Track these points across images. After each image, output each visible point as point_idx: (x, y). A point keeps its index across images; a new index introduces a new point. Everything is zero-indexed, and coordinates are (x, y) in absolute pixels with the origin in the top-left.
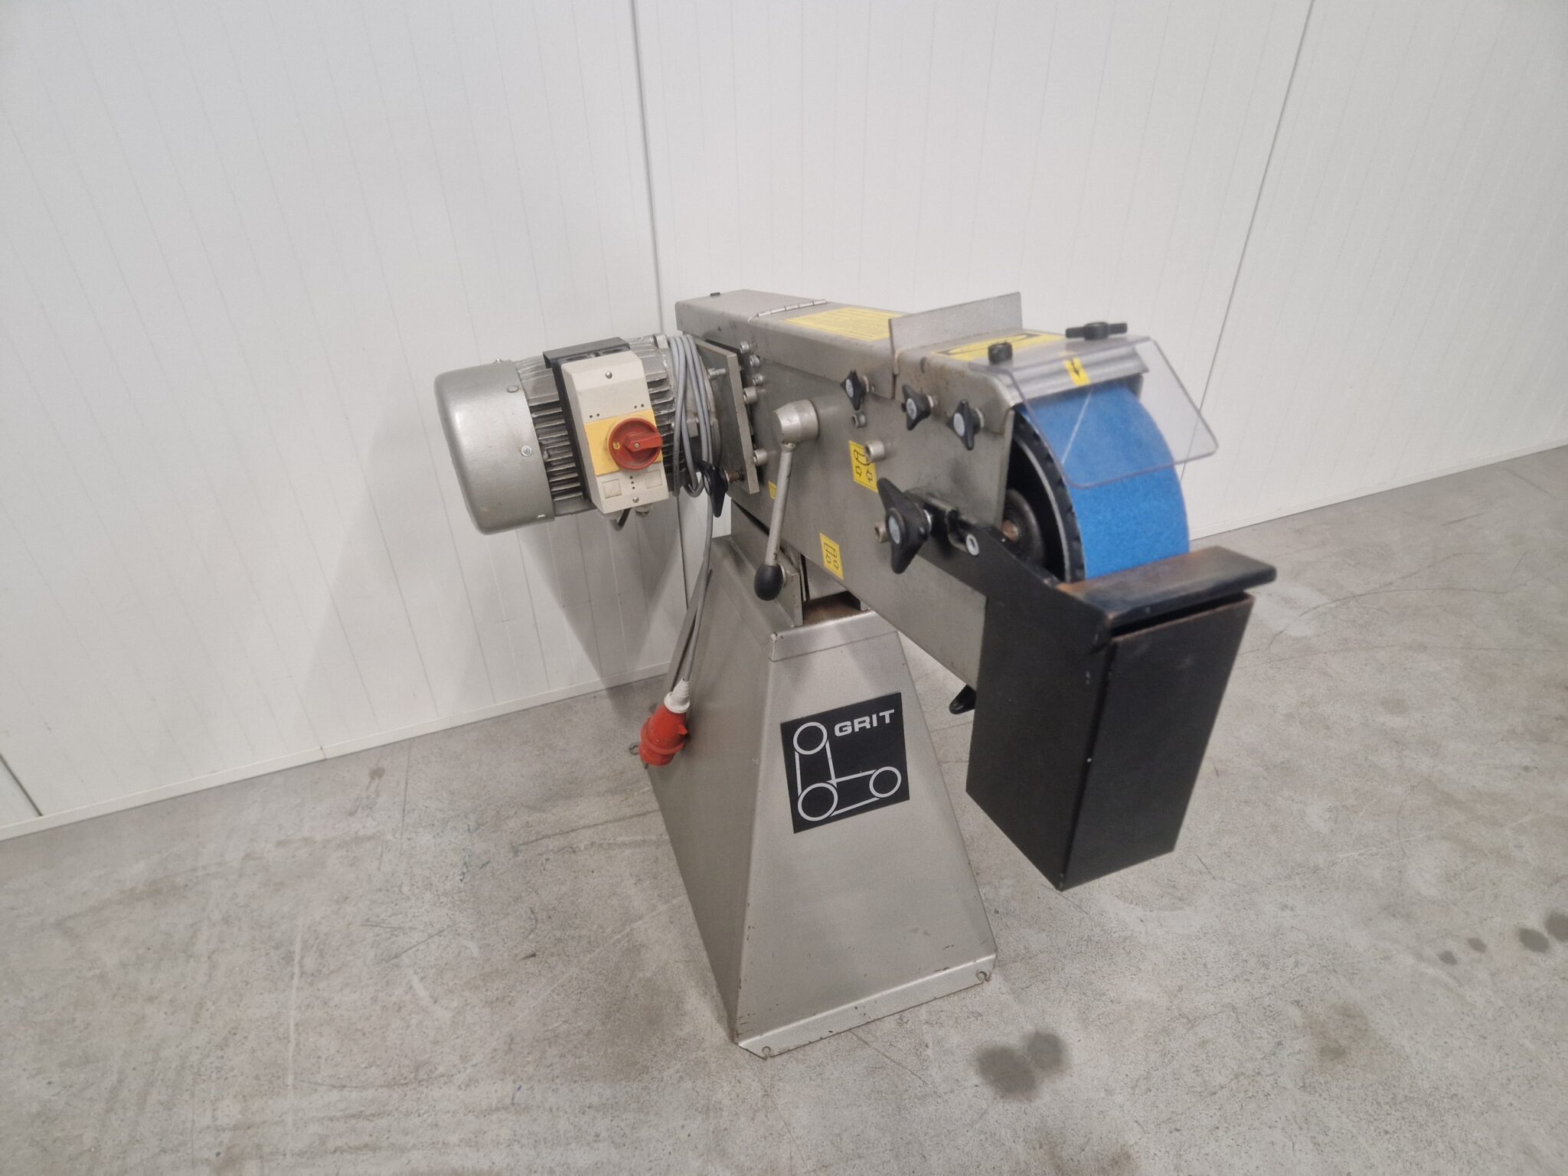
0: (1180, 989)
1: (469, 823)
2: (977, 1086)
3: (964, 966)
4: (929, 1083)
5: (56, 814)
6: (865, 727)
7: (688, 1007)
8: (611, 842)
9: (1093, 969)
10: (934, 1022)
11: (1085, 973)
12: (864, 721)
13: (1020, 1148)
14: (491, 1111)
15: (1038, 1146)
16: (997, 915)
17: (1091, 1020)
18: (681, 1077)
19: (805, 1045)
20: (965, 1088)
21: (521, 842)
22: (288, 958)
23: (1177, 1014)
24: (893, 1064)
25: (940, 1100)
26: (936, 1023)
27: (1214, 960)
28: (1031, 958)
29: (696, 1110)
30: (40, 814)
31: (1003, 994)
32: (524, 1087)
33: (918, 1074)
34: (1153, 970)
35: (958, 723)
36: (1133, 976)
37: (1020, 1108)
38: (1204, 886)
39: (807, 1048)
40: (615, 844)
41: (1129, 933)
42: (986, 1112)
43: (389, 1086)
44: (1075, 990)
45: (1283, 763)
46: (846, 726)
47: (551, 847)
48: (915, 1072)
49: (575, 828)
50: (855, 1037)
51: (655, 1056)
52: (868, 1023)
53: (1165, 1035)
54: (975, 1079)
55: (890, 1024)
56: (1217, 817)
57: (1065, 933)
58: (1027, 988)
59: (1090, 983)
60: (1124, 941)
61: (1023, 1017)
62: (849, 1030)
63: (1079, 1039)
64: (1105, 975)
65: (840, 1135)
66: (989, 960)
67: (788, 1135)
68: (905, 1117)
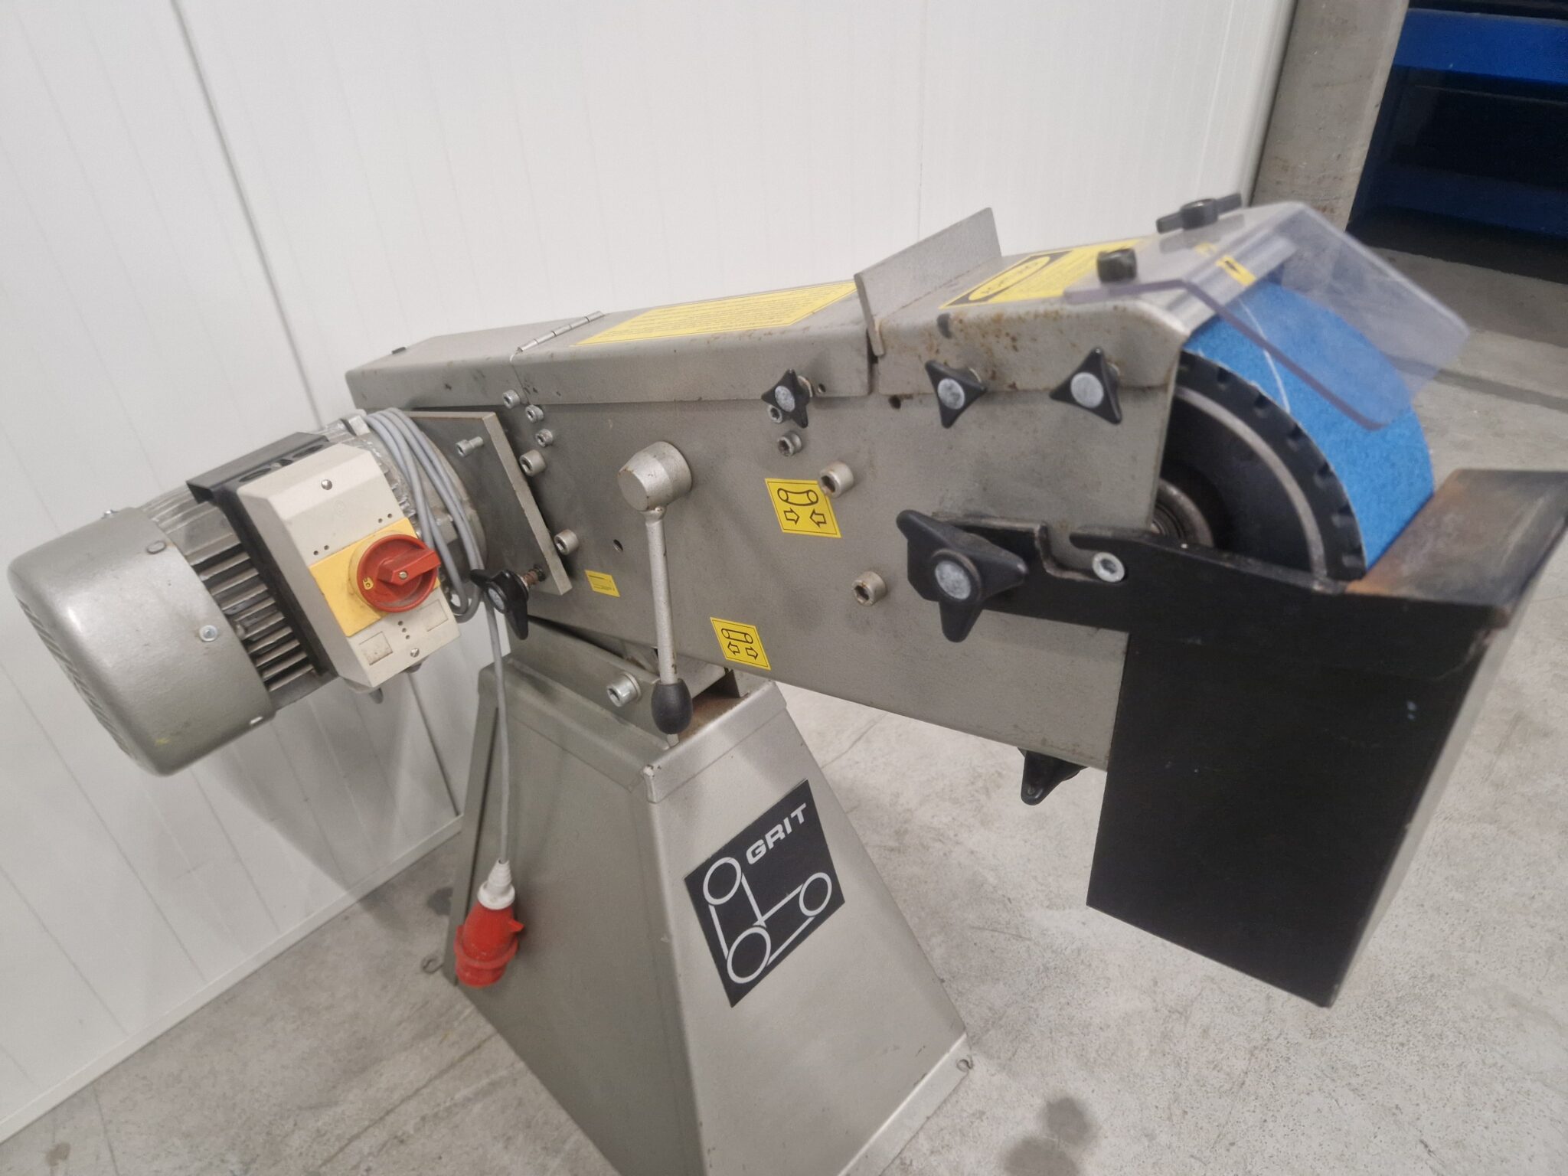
0: (1156, 983)
1: (232, 1168)
3: (941, 1062)
6: (779, 839)
8: (448, 1104)
9: (1066, 1000)
10: (940, 1149)
11: (1060, 1009)
12: (777, 832)
16: (945, 984)
17: (1092, 1060)
21: (320, 1162)
23: (1167, 1013)
26: (943, 1148)
28: (1000, 1018)
31: (993, 1075)
34: (1120, 973)
36: (1106, 990)
40: (455, 1105)
41: (1078, 944)
44: (1061, 1034)
46: (758, 847)
47: (366, 1150)
49: (390, 1107)
53: (1167, 1041)
57: (1020, 972)
58: (1014, 1055)
59: (1071, 1019)
60: (1079, 954)
61: (1026, 1092)
63: (1091, 1089)
64: (1080, 1002)
66: (963, 1043)
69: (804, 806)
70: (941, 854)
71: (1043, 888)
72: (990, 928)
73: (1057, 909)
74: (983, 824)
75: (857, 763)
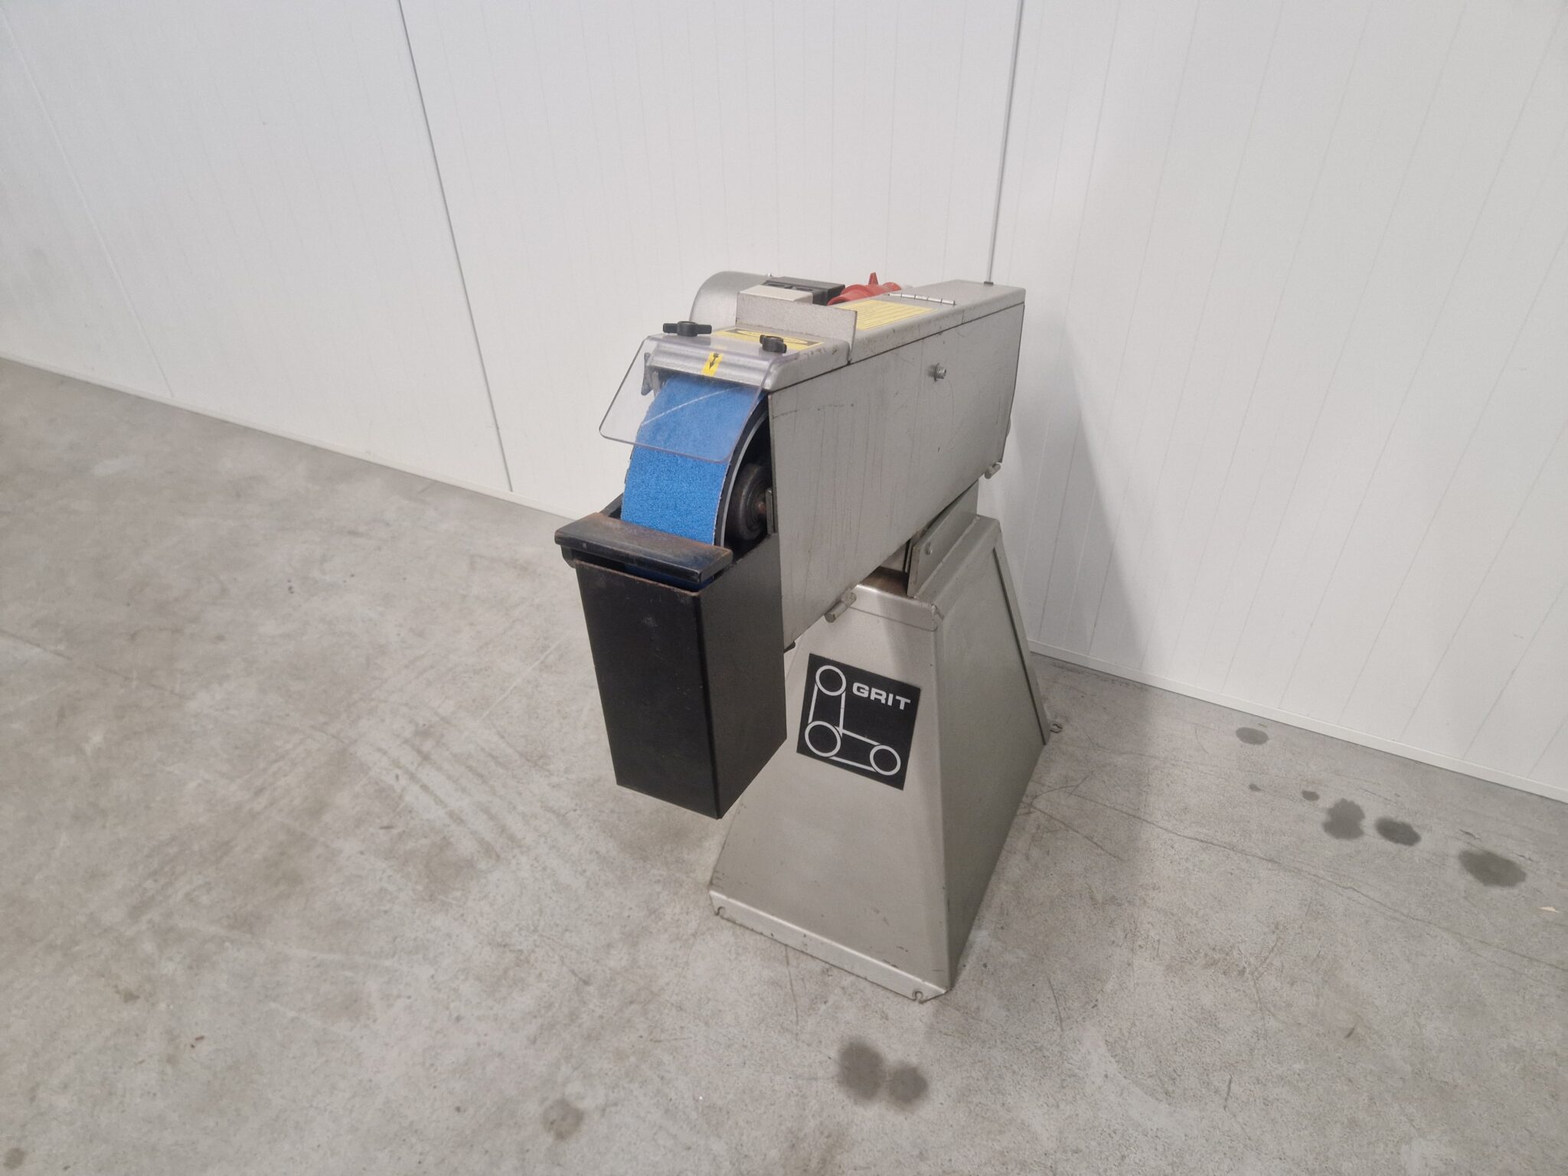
0: (1076, 1151)
2: (830, 1058)
3: (912, 977)
4: (800, 1024)
5: (520, 496)
6: (880, 700)
7: (706, 844)
9: (1017, 1070)
10: (848, 993)
11: (1005, 1067)
12: (881, 695)
13: (812, 1123)
14: (550, 810)
15: (826, 1134)
16: (983, 968)
17: (970, 1100)
18: (659, 881)
19: (747, 928)
20: (820, 1052)
22: (544, 648)
23: (1049, 1164)
24: (790, 991)
25: (794, 1042)
27: (1138, 1161)
28: (973, 1018)
29: (648, 907)
30: (511, 490)
31: (921, 1021)
32: (578, 812)
33: (799, 1013)
34: (1069, 1117)
35: (1125, 810)
36: (1045, 1105)
37: (843, 1101)
38: (1206, 1104)
39: (748, 932)
41: (1081, 1074)
42: (816, 1079)
43: (521, 754)
44: (982, 1070)
45: (1446, 1083)
46: (864, 689)
48: (798, 1010)
50: (784, 952)
51: (659, 856)
52: (802, 952)
53: (1019, 1167)
54: (833, 1052)
55: (817, 967)
56: (1297, 1067)
57: (1025, 1026)
58: (946, 1034)
59: (1000, 1076)
60: (1070, 1076)
61: (918, 1049)
62: (786, 945)
63: (943, 1102)
64: (1021, 1083)
65: (709, 1000)
66: (936, 991)
67: (680, 970)
68: (760, 1030)
69: (909, 701)
70: (1113, 939)
71: (1127, 1034)
72: (1056, 995)
73: (1109, 1050)
74: (1169, 968)
75: (1173, 847)
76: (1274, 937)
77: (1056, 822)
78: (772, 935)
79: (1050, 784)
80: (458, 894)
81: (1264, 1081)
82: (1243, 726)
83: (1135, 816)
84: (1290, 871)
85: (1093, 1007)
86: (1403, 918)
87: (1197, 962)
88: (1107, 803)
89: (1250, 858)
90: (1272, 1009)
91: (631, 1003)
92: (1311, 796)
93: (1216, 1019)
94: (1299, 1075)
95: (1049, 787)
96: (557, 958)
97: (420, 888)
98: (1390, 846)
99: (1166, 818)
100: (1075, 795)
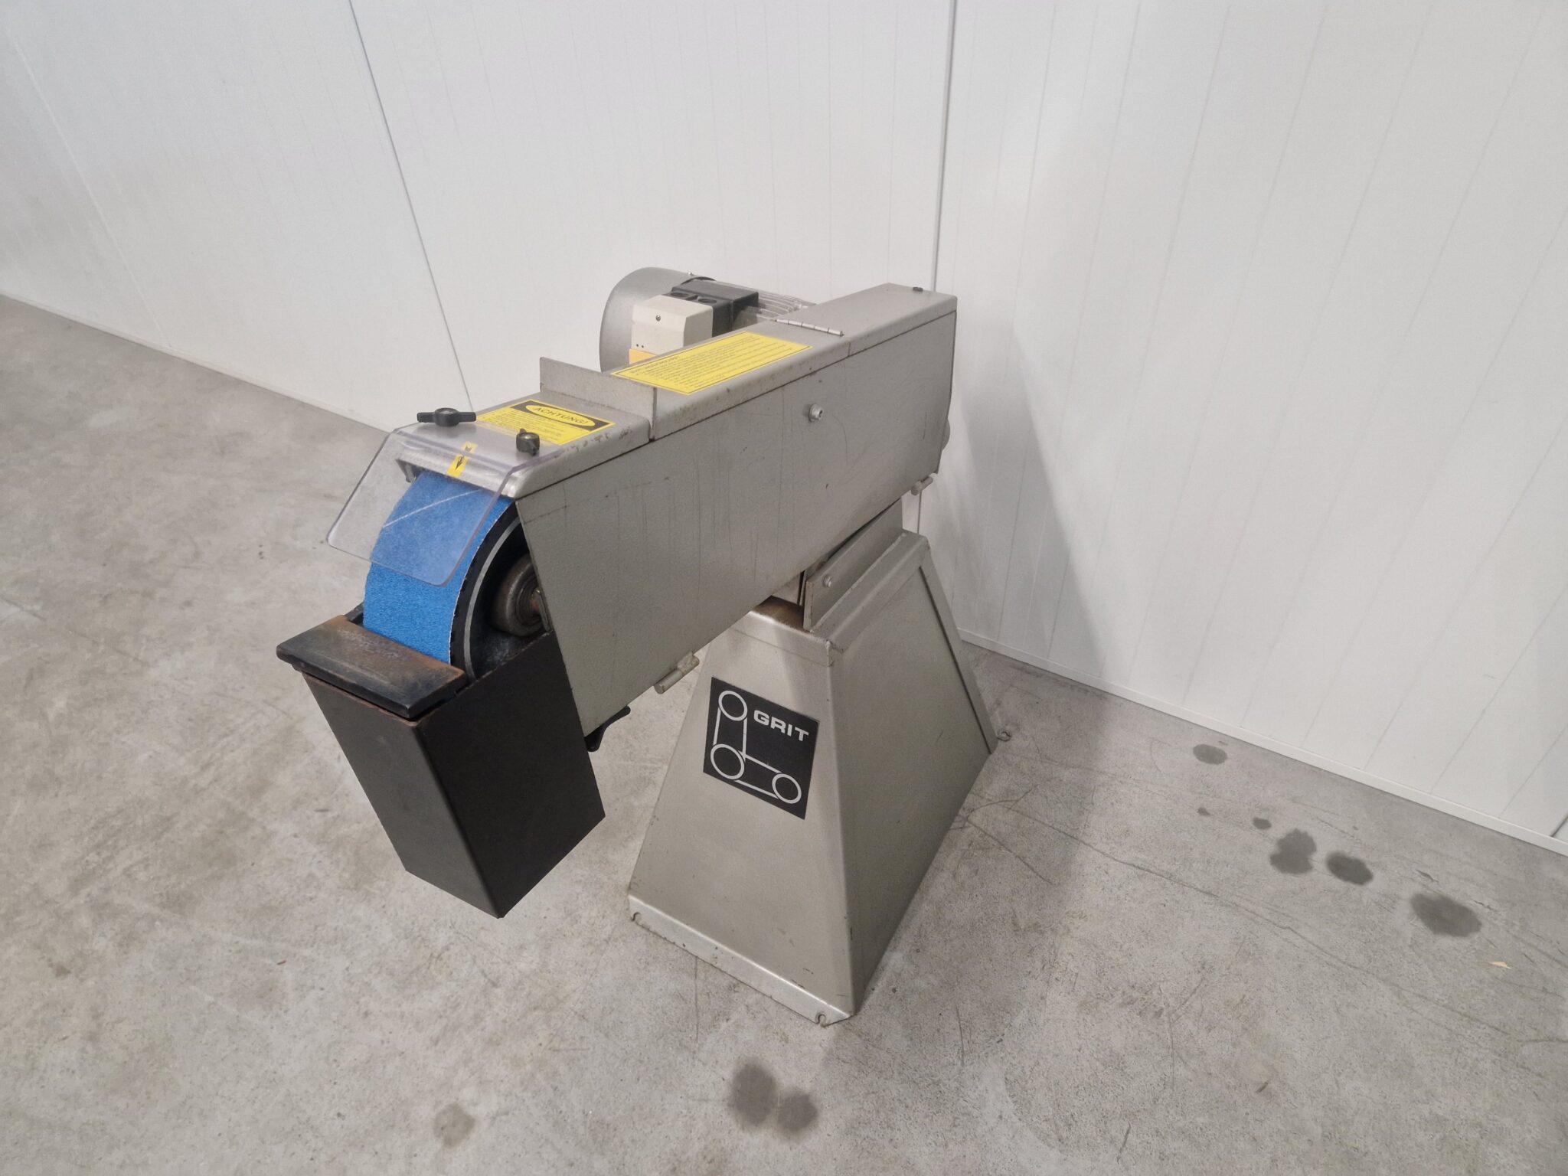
2: (724, 1079)
3: (817, 999)
4: (699, 1042)
6: (780, 730)
9: (910, 1104)
10: (751, 1011)
11: (899, 1100)
12: (781, 725)
13: (697, 1147)
15: (709, 1159)
16: (891, 993)
17: (858, 1132)
18: (580, 881)
19: (662, 937)
20: (715, 1072)
24: (694, 1006)
25: (691, 1060)
26: (753, 1014)
28: (874, 1046)
29: (565, 908)
31: (821, 1046)
33: (700, 1030)
34: (956, 1158)
35: (1063, 829)
36: (933, 1143)
37: (731, 1125)
38: (1099, 1154)
39: (661, 941)
41: (975, 1113)
42: (706, 1101)
44: (874, 1102)
45: (1356, 1149)
46: (764, 717)
48: (700, 1026)
50: (694, 965)
51: (583, 854)
52: (712, 965)
54: (728, 1073)
55: (724, 982)
56: (1200, 1120)
57: (925, 1059)
58: (844, 1061)
59: (892, 1110)
60: (964, 1114)
61: (813, 1075)
62: (697, 957)
63: (830, 1134)
64: (912, 1118)
65: (613, 1010)
66: (840, 1014)
67: (589, 976)
68: (658, 1046)
69: (807, 734)
70: (1029, 969)
71: (1028, 1073)
72: (962, 1027)
73: (1007, 1089)
74: (1083, 1004)
75: (1107, 873)
76: (1198, 977)
77: (990, 839)
78: (684, 945)
79: (991, 798)
80: (383, 884)
81: (1163, 1133)
82: (1201, 743)
83: (1072, 838)
84: (1227, 906)
85: (998, 1042)
86: (1341, 964)
87: (1114, 1000)
88: (1046, 822)
89: (1186, 889)
90: (1184, 1056)
91: (535, 1009)
92: (1262, 824)
93: (1123, 1063)
94: (1201, 1129)
95: (989, 800)
96: (469, 956)
97: (346, 875)
98: (1338, 884)
99: (1104, 840)
100: (1013, 810)
